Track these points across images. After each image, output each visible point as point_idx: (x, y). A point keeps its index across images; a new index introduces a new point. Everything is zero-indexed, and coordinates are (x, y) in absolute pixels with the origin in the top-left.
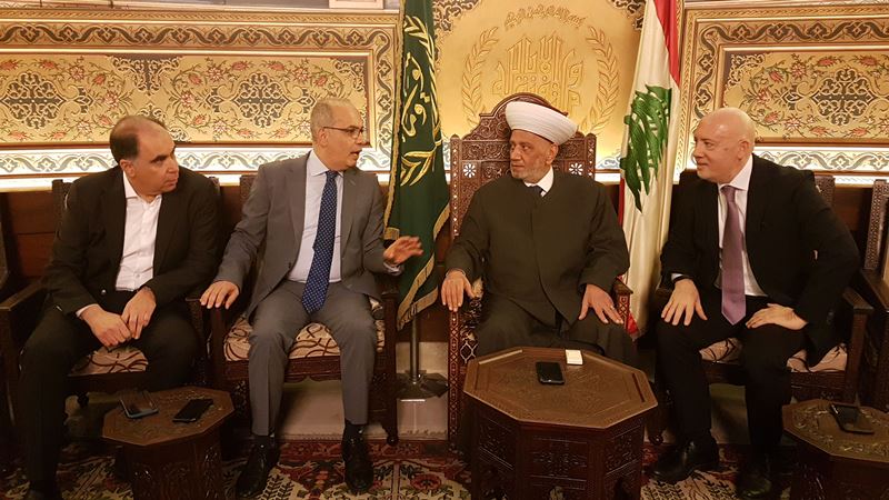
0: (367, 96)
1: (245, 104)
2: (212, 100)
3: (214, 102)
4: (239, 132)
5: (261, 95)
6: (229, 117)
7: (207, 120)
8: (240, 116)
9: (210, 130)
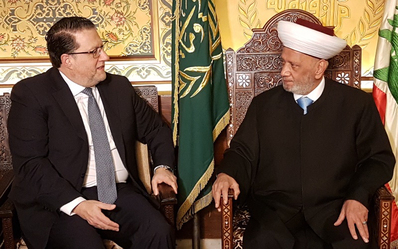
0: (151, 13)
1: (41, 23)
2: (10, 20)
3: (12, 21)
4: (35, 48)
5: (54, 14)
6: (26, 35)
7: (6, 39)
8: (36, 34)
9: (9, 48)
